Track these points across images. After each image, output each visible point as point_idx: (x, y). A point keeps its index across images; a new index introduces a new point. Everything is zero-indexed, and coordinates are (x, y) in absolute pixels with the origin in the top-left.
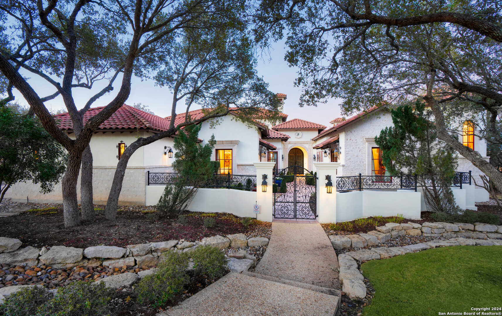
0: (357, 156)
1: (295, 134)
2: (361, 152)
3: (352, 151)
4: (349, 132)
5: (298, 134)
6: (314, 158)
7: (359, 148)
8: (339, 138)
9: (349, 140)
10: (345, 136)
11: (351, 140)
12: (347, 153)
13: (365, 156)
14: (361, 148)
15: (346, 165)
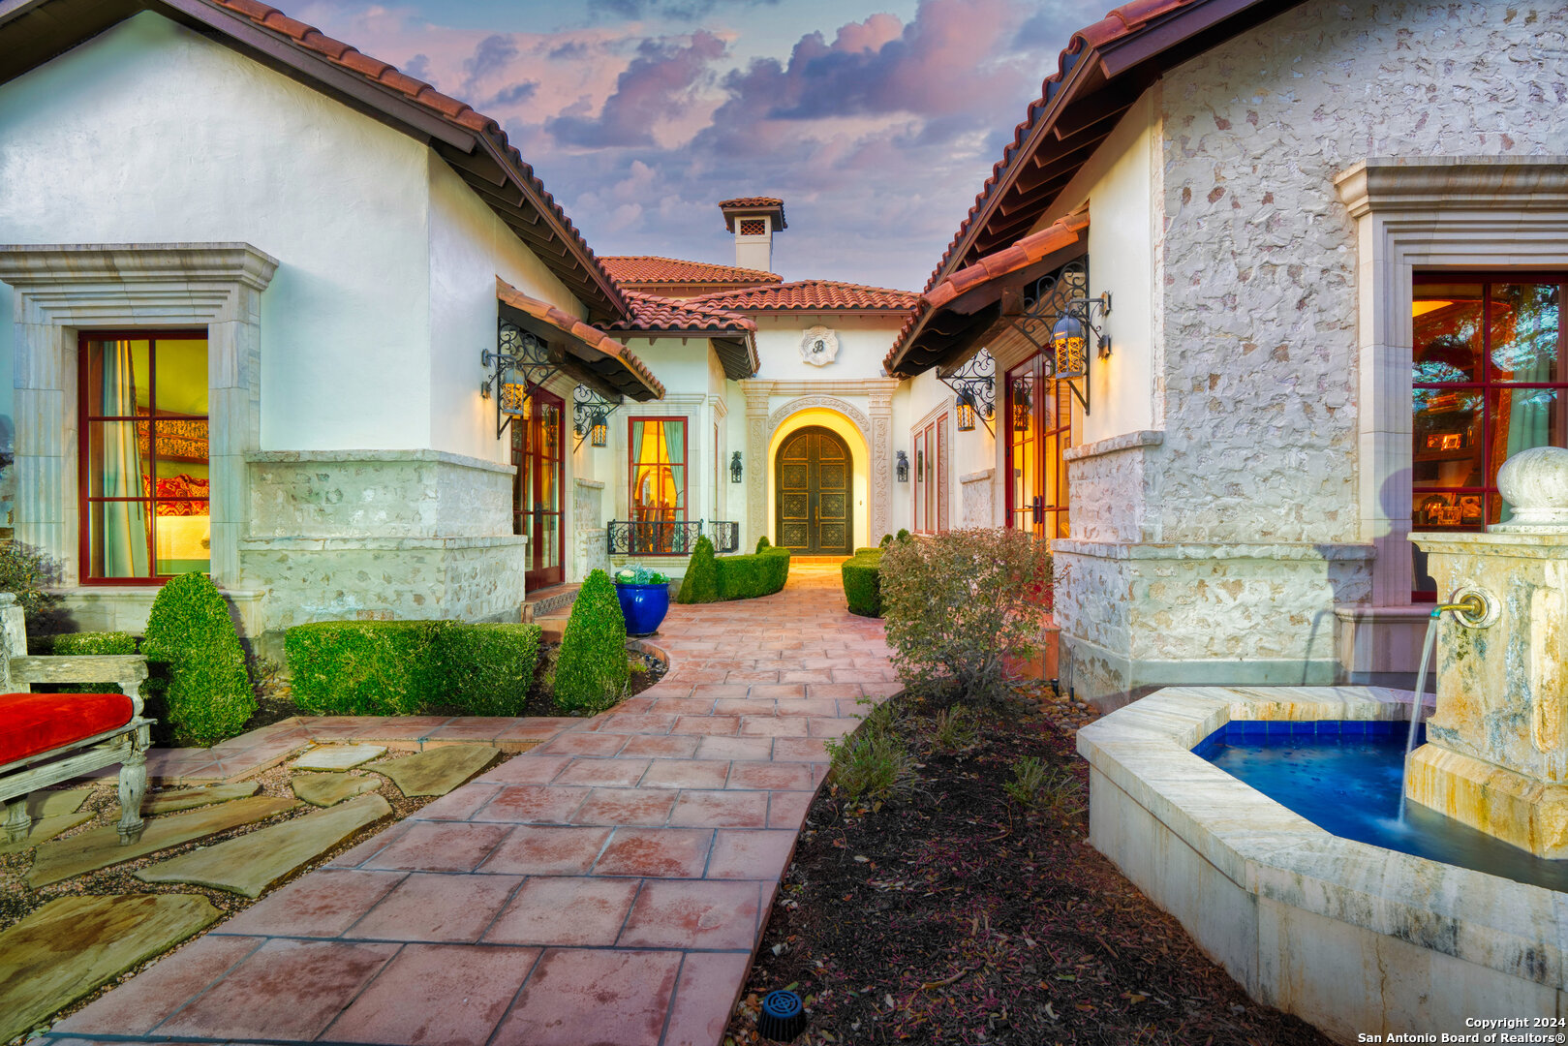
0: (1280, 353)
1: (804, 345)
2: (1310, 315)
3: (1229, 300)
4: (1204, 125)
5: (820, 347)
6: (902, 470)
7: (1293, 272)
8: (1084, 233)
9: (1200, 204)
10: (1170, 159)
11: (1224, 203)
12: (1184, 318)
13: (1354, 348)
14: (1310, 276)
15: (1177, 441)
